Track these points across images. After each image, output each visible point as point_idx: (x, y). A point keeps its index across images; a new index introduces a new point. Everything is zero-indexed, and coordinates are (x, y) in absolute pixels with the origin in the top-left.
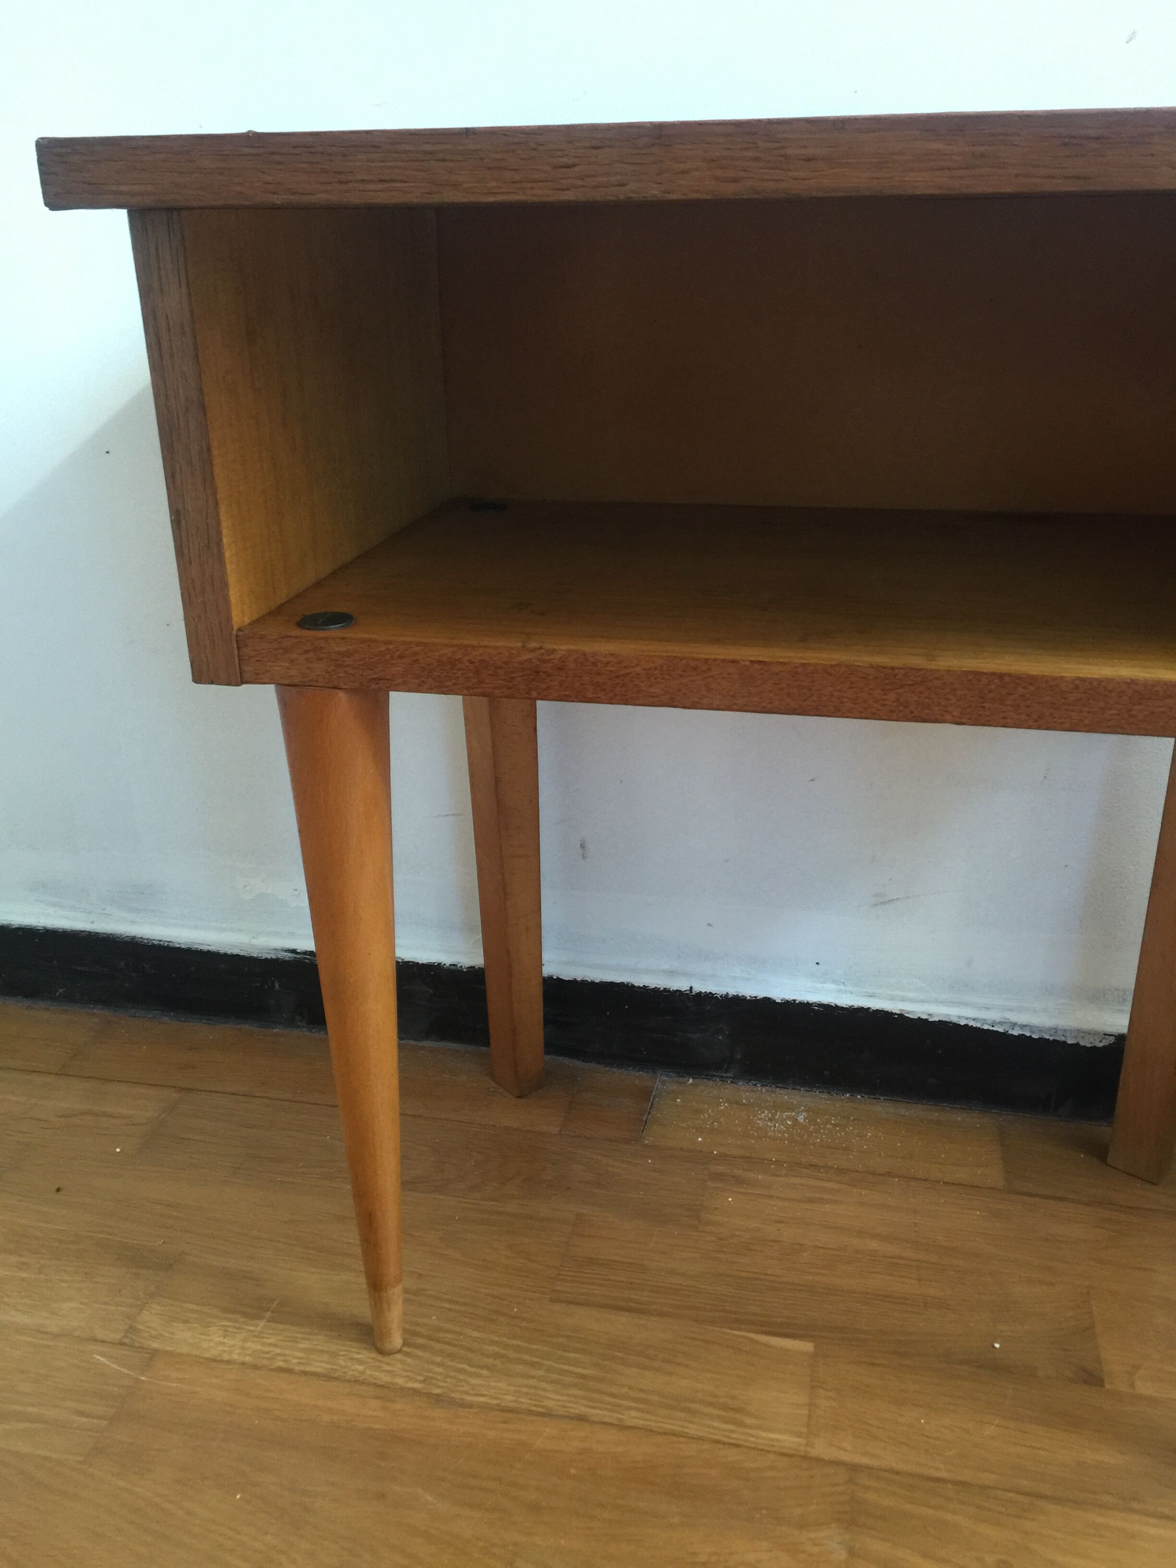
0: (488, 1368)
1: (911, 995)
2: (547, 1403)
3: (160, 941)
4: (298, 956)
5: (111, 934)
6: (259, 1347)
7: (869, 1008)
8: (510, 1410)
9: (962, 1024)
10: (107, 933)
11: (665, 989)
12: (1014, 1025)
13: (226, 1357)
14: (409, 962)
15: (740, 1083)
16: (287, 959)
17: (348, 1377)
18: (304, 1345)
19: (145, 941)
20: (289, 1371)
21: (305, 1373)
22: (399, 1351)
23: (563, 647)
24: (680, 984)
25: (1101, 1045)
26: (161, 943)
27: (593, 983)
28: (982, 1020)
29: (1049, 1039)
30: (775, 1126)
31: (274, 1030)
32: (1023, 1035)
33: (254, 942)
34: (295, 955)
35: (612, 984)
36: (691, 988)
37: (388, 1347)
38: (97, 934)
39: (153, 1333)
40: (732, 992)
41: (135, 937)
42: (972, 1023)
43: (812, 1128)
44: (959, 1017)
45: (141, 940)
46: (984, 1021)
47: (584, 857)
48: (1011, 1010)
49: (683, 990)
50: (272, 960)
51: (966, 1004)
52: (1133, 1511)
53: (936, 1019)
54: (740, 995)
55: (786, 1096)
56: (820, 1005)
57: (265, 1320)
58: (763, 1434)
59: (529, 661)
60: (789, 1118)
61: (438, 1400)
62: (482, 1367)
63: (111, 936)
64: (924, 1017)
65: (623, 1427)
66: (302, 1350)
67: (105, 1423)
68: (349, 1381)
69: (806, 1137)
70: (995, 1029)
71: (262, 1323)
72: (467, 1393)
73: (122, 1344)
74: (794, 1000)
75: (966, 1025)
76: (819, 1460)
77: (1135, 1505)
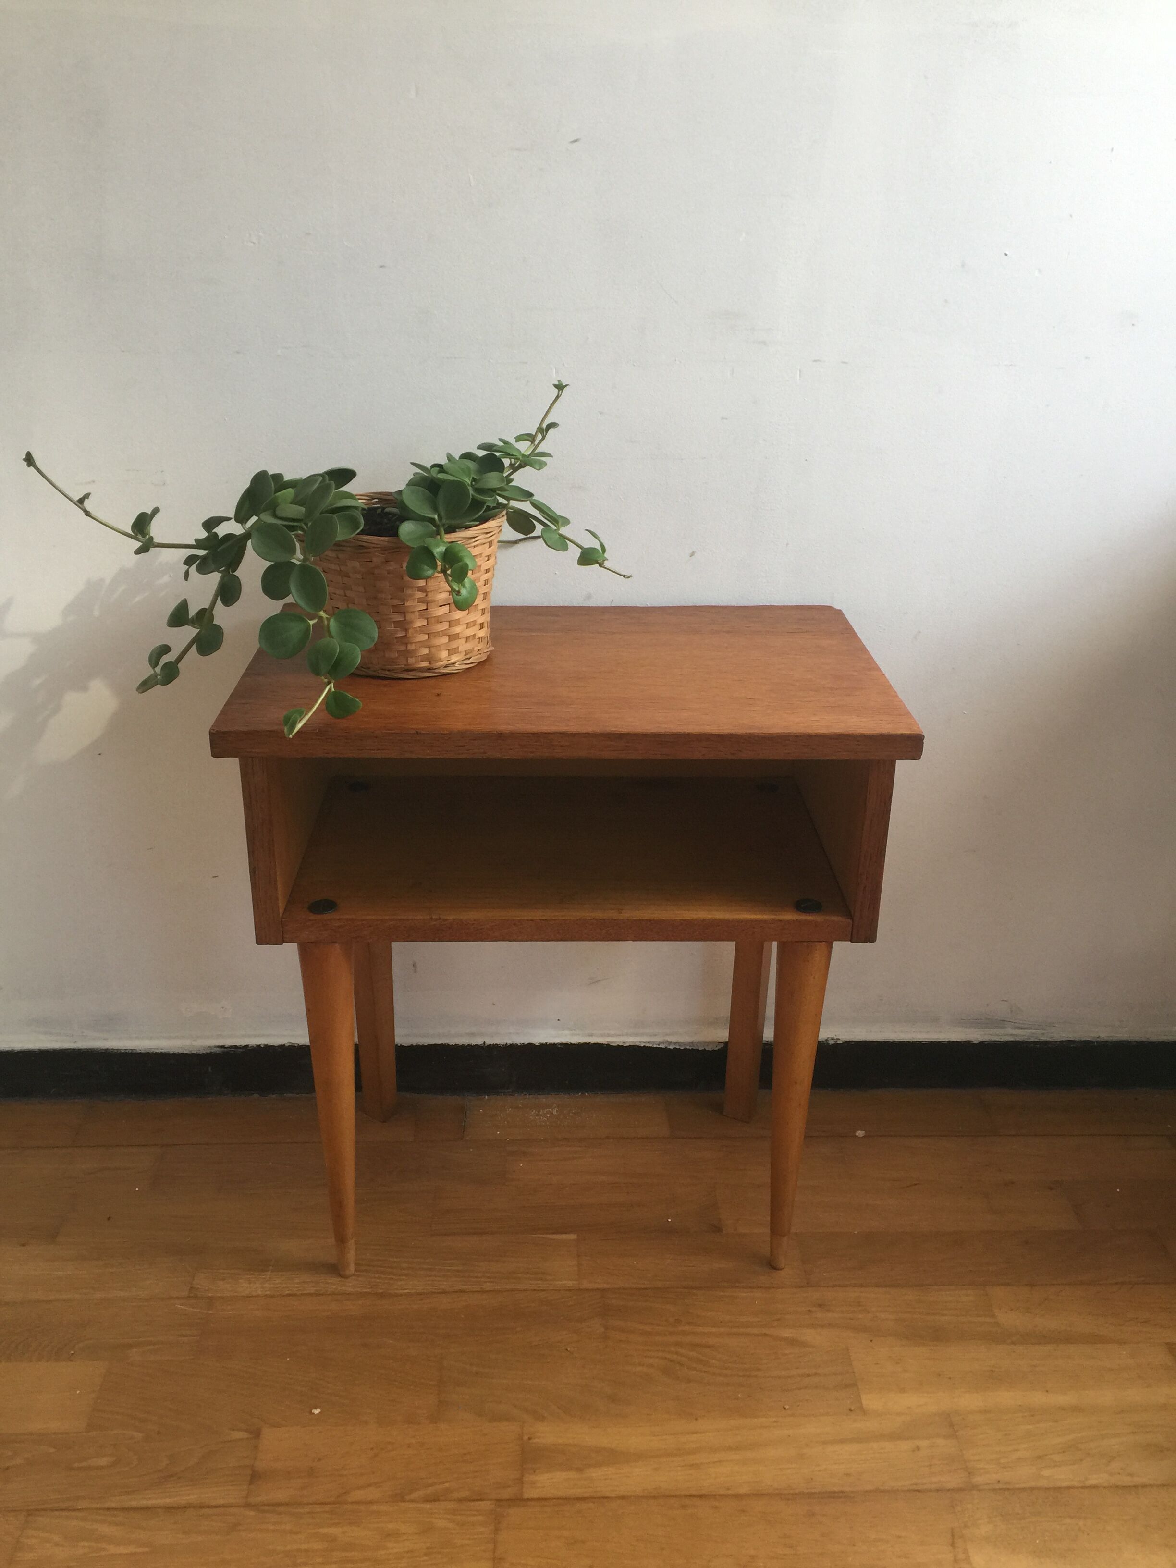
0: (406, 1275)
1: (612, 1032)
2: (441, 1287)
3: (126, 1050)
4: (226, 1050)
5: (90, 1049)
6: (272, 1286)
7: (590, 1043)
8: (421, 1294)
9: (642, 1046)
10: (86, 1049)
11: (468, 1045)
12: (670, 1043)
13: (254, 1294)
14: (302, 1045)
15: (516, 1095)
16: (217, 1052)
17: (328, 1293)
18: (297, 1281)
19: (116, 1051)
20: (295, 1295)
21: (302, 1294)
22: (354, 1275)
23: (451, 917)
24: (478, 1041)
25: (717, 1049)
26: (127, 1051)
27: (423, 1046)
28: (653, 1042)
29: (689, 1049)
30: (540, 1118)
31: (209, 1099)
32: (675, 1048)
33: (195, 1044)
34: (223, 1049)
35: (435, 1046)
36: (484, 1043)
37: (348, 1273)
38: (79, 1050)
39: (207, 1288)
40: (509, 1042)
41: (107, 1049)
42: (647, 1045)
43: (561, 1117)
44: (640, 1042)
45: (112, 1050)
46: (653, 1043)
47: (415, 971)
48: (667, 1035)
49: (479, 1044)
50: (207, 1054)
51: (642, 1035)
52: (736, 1287)
53: (628, 1045)
54: (514, 1043)
55: (543, 1099)
56: (562, 1044)
57: (270, 1272)
58: (557, 1283)
59: (434, 925)
60: (547, 1113)
61: (382, 1296)
62: (402, 1275)
63: (90, 1050)
64: (621, 1044)
65: (483, 1292)
66: (298, 1283)
67: (198, 1338)
68: (329, 1294)
69: (559, 1122)
70: (660, 1046)
71: (269, 1273)
72: (397, 1289)
73: (189, 1297)
74: (546, 1043)
75: (644, 1046)
76: (587, 1290)
77: (737, 1285)
